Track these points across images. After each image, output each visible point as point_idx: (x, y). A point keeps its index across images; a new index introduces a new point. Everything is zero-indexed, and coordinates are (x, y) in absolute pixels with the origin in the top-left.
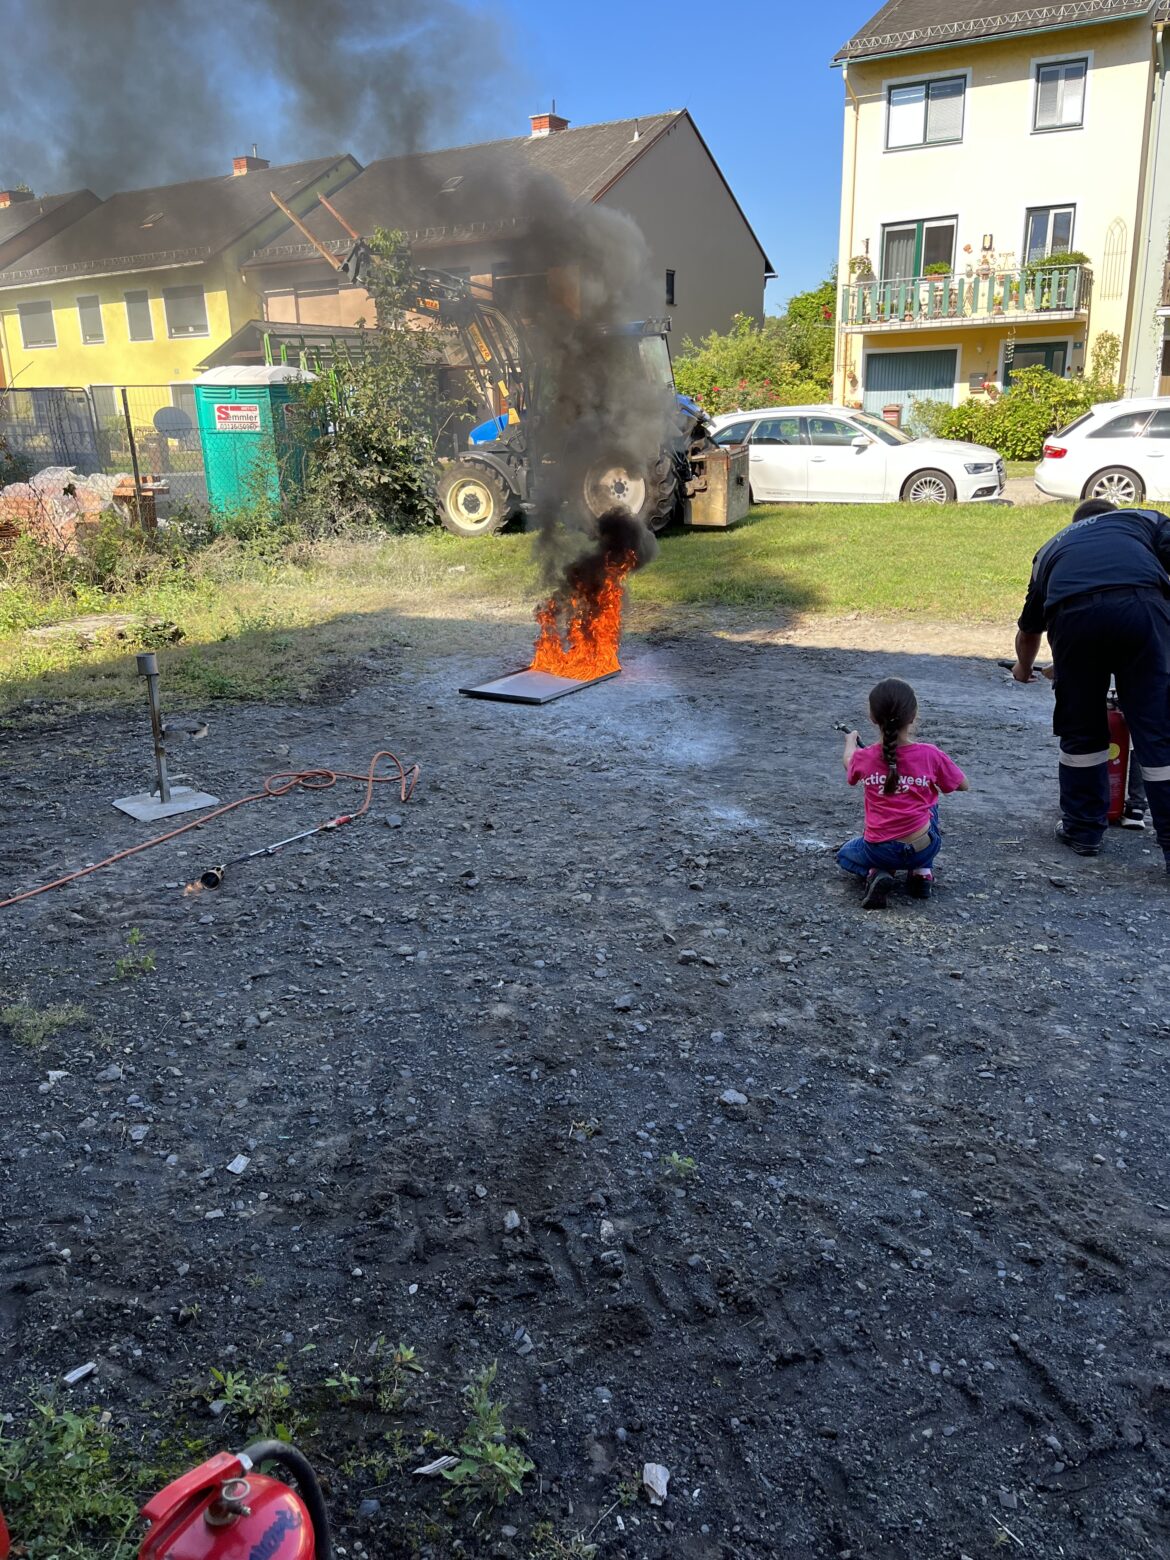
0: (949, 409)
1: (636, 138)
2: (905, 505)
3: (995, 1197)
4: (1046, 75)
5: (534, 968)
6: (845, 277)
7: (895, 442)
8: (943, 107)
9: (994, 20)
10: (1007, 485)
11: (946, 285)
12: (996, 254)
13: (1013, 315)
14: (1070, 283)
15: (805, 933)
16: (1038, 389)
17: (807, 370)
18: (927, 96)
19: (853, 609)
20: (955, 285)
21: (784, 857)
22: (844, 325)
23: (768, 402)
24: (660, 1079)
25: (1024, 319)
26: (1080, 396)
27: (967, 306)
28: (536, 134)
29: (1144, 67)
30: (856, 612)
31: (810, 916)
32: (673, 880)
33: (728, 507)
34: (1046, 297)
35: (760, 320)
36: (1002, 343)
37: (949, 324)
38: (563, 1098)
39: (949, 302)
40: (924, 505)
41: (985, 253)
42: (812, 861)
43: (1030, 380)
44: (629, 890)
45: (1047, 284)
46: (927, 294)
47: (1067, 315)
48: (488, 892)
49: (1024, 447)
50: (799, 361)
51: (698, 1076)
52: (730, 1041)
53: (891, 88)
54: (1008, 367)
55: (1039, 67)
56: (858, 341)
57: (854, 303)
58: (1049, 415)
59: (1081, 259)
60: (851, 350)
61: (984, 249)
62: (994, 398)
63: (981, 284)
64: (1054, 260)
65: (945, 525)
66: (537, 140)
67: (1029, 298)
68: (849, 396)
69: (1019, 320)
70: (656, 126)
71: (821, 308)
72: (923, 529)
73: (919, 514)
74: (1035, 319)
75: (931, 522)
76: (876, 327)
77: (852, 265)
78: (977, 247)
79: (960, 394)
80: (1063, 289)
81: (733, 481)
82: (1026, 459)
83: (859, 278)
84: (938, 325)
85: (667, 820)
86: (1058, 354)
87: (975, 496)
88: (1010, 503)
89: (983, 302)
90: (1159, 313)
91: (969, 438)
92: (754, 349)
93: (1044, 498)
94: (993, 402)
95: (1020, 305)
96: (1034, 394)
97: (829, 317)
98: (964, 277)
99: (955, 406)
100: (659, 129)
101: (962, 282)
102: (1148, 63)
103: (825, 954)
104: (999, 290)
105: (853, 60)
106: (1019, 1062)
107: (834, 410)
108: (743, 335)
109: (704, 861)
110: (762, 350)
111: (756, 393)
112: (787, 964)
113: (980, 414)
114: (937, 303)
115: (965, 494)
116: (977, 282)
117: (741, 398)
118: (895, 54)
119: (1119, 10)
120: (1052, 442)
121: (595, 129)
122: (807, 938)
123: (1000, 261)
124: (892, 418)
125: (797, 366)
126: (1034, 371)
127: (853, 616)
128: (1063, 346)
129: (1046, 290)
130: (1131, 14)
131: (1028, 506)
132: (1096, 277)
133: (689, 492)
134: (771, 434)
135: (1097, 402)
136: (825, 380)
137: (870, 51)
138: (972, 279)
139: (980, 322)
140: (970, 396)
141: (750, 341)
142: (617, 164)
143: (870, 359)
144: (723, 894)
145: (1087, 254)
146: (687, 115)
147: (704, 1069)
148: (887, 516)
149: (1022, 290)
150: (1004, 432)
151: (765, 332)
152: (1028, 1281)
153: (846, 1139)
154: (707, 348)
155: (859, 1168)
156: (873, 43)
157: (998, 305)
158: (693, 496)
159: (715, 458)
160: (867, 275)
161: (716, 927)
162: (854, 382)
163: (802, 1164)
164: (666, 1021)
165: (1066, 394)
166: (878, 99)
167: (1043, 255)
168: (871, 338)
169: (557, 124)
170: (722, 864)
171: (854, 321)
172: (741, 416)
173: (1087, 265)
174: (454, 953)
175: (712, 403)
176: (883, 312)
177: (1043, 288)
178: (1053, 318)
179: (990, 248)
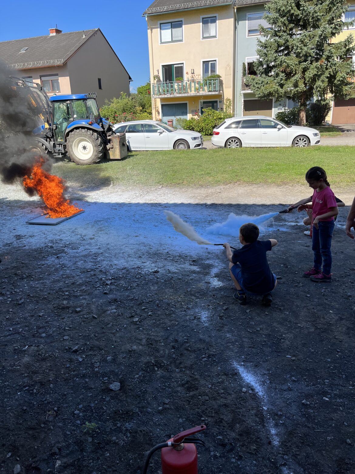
0: (186, 120)
1: (84, 37)
2: (175, 150)
3: (209, 416)
4: (205, 22)
5: (41, 337)
6: (153, 81)
7: (170, 131)
8: (176, 31)
9: (189, 4)
10: (204, 143)
11: (182, 84)
12: (195, 75)
13: (202, 93)
14: (217, 83)
15: (143, 308)
16: (210, 115)
17: (145, 109)
18: (171, 27)
19: (161, 185)
20: (185, 84)
21: (137, 277)
22: (154, 95)
23: (133, 119)
24: (86, 382)
25: (205, 94)
26: (222, 116)
27: (189, 90)
28: (51, 35)
29: (232, 20)
30: (162, 186)
31: (145, 300)
32: (98, 291)
33: (121, 153)
34: (210, 88)
35: (129, 95)
36: (200, 101)
37: (184, 95)
38: (45, 400)
39: (183, 89)
40: (180, 150)
41: (192, 74)
42: (147, 277)
43: (208, 112)
44: (81, 297)
45: (210, 84)
46: (177, 86)
47: (217, 93)
48: (27, 305)
49: (208, 131)
50: (142, 106)
51: (101, 379)
52: (114, 360)
53: (161, 24)
54: (202, 108)
55: (203, 18)
56: (158, 101)
57: (156, 89)
58: (214, 122)
59: (219, 77)
60: (157, 104)
61: (192, 73)
62: (199, 117)
63: (192, 84)
64: (211, 77)
65: (187, 156)
66: (52, 36)
67: (206, 88)
68: (157, 117)
69: (203, 94)
70: (90, 33)
71: (146, 91)
72: (180, 158)
73: (179, 153)
74: (208, 94)
75: (183, 155)
76: (163, 96)
77: (154, 77)
78: (190, 73)
79: (189, 116)
80: (215, 85)
81: (121, 145)
82: (209, 135)
83: (157, 82)
84: (181, 96)
85: (97, 267)
86: (215, 104)
87: (195, 147)
88: (205, 148)
89: (193, 89)
90: (241, 92)
91: (193, 129)
92: (127, 103)
93: (215, 147)
94: (198, 118)
95: (204, 90)
96: (210, 116)
97: (150, 93)
98: (187, 81)
99: (188, 119)
100: (91, 34)
101: (186, 83)
102: (233, 19)
103: (150, 315)
104: (197, 86)
105: (149, 15)
106: (216, 352)
107: (153, 122)
108: (124, 98)
109: (109, 282)
110: (130, 103)
111: (129, 116)
112: (136, 322)
113: (195, 122)
114: (180, 89)
115: (192, 146)
116: (191, 83)
117: (124, 118)
118: (161, 13)
119: (224, 2)
120: (215, 130)
121: (70, 33)
122: (144, 309)
123: (197, 77)
124: (170, 123)
125: (141, 108)
126: (209, 109)
127: (161, 187)
128: (216, 102)
129: (210, 85)
130: (227, 4)
131: (210, 150)
132: (224, 82)
133: (108, 149)
134: (133, 129)
135: (227, 118)
136: (150, 112)
137: (153, 12)
138: (189, 82)
139: (193, 95)
140: (192, 117)
141: (126, 100)
142: (78, 45)
143: (162, 105)
144: (116, 294)
145: (221, 75)
146: (100, 30)
147: (104, 375)
148: (170, 154)
149: (204, 85)
150: (202, 127)
151: (131, 98)
152: (222, 455)
153: (155, 398)
154: (113, 103)
155: (160, 412)
156: (154, 10)
157: (197, 90)
158: (109, 150)
159: (116, 137)
160: (159, 80)
161: (112, 309)
162: (159, 113)
163: (139, 414)
164: (91, 354)
165: (218, 116)
166: (157, 28)
167: (208, 75)
168: (162, 100)
169: (58, 31)
170: (116, 282)
171: (157, 94)
172: (123, 124)
173: (221, 78)
174: (9, 335)
175: (115, 120)
176: (165, 92)
177: (209, 85)
178: (213, 94)
179: (193, 73)
